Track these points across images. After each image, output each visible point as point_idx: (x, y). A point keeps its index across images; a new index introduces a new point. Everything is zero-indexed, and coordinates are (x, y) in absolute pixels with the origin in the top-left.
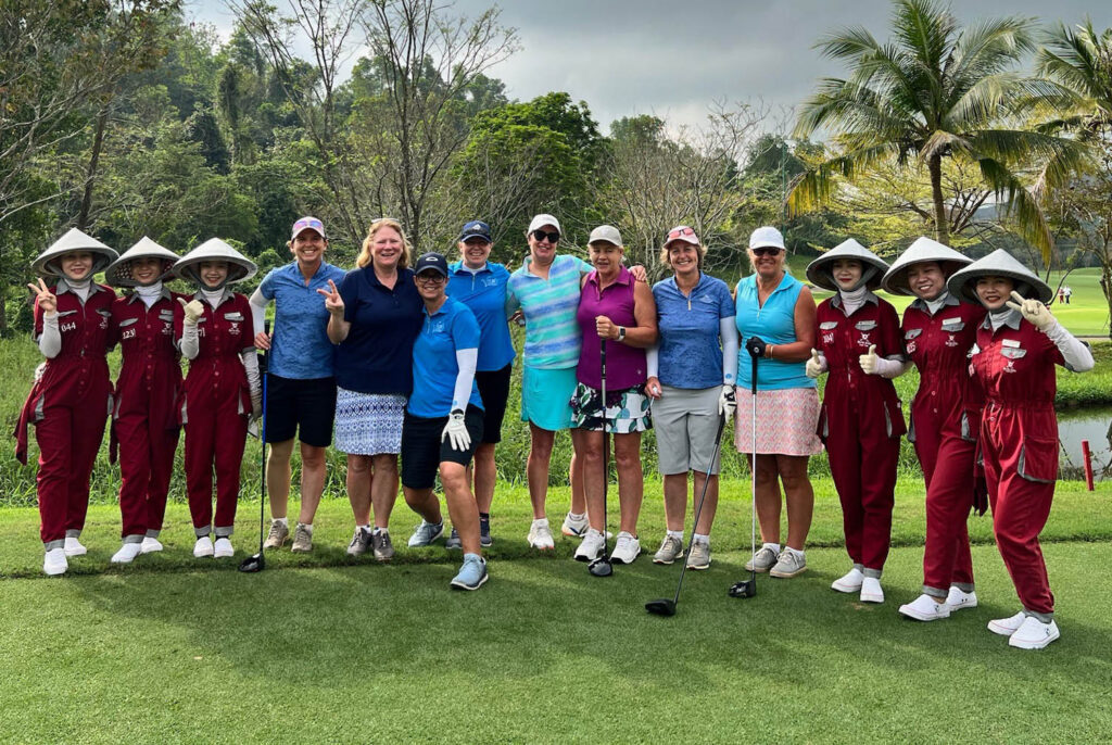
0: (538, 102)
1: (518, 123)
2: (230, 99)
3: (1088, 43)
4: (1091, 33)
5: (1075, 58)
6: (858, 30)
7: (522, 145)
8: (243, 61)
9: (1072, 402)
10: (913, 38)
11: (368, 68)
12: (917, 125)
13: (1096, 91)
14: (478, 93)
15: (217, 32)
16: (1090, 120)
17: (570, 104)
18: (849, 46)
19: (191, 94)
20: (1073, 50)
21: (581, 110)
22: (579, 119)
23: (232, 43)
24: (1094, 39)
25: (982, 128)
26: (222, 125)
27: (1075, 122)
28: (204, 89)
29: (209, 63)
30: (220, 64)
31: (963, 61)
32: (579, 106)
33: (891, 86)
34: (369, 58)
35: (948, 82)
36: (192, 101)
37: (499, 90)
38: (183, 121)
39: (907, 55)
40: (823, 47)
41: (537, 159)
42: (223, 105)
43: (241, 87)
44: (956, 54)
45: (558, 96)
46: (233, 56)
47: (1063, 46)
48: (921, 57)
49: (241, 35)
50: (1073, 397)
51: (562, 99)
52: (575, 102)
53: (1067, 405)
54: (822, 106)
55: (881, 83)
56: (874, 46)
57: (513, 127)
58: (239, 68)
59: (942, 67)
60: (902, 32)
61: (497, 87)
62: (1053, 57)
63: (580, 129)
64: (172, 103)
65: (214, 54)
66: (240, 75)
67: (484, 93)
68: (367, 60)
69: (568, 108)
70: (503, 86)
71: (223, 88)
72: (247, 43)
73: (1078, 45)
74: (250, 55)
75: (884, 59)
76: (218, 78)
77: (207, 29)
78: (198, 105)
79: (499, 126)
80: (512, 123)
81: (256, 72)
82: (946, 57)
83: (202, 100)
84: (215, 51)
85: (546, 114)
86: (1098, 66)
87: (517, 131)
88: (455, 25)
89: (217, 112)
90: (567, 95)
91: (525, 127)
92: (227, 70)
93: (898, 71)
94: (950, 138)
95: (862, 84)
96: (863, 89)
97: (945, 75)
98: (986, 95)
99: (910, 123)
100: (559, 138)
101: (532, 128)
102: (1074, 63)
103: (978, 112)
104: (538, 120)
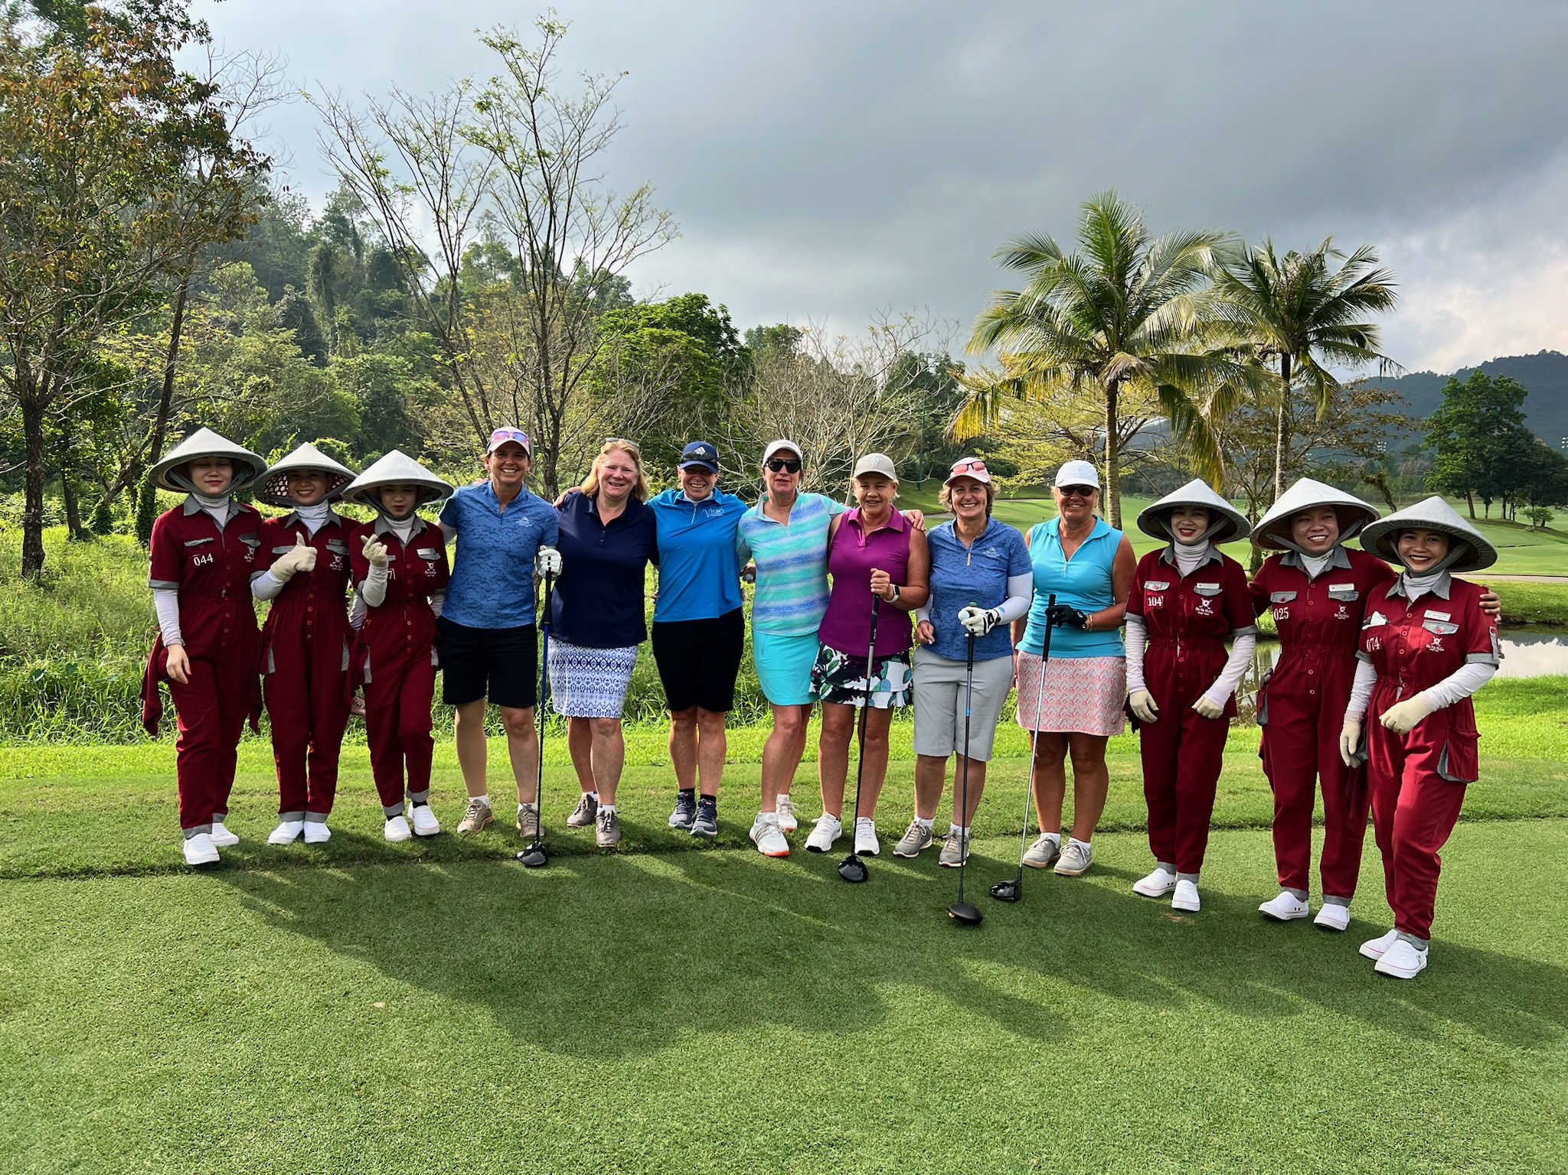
0: (674, 304)
1: (652, 326)
2: (325, 283)
3: (1268, 264)
4: (1271, 254)
5: (1253, 280)
6: (1042, 237)
7: (655, 351)
8: (337, 239)
10: (1101, 249)
11: (480, 256)
12: (1097, 346)
13: (1272, 317)
14: (602, 292)
15: (308, 206)
17: (709, 308)
18: (1030, 256)
19: (281, 275)
20: (1252, 273)
21: (720, 315)
22: (719, 326)
23: (326, 219)
24: (1274, 262)
25: (1167, 352)
26: (317, 313)
27: (1246, 350)
28: (295, 270)
29: (300, 240)
30: (312, 242)
32: (718, 310)
33: (1071, 302)
34: (481, 244)
35: (1132, 299)
36: (282, 284)
37: (624, 289)
38: (273, 305)
39: (1094, 268)
40: (1002, 258)
41: (672, 368)
42: (318, 289)
43: (337, 269)
44: (1144, 272)
45: (696, 297)
46: (327, 234)
47: (1243, 267)
48: (1108, 271)
49: (336, 210)
51: (700, 301)
52: (714, 304)
54: (1000, 321)
55: (1060, 299)
56: (1058, 256)
57: (648, 330)
58: (335, 248)
59: (1129, 282)
60: (1088, 241)
61: (623, 286)
62: (1231, 279)
63: (718, 335)
64: (259, 284)
65: (305, 231)
66: (336, 255)
67: (608, 291)
68: (478, 246)
69: (706, 313)
70: (629, 283)
71: (317, 271)
72: (343, 220)
73: (1257, 266)
74: (346, 234)
75: (1070, 273)
76: (312, 259)
77: (297, 201)
78: (288, 288)
79: (631, 328)
80: (645, 325)
81: (353, 254)
82: (1135, 271)
83: (293, 282)
84: (306, 227)
85: (682, 317)
86: (1275, 290)
87: (651, 334)
88: (601, 204)
89: (311, 297)
90: (705, 297)
91: (659, 331)
92: (322, 249)
93: (1081, 284)
94: (1134, 362)
95: (1039, 298)
96: (1040, 303)
97: (1131, 292)
98: (1177, 315)
99: (1090, 343)
100: (697, 345)
101: (668, 332)
102: (1250, 286)
103: (1166, 334)
104: (674, 323)
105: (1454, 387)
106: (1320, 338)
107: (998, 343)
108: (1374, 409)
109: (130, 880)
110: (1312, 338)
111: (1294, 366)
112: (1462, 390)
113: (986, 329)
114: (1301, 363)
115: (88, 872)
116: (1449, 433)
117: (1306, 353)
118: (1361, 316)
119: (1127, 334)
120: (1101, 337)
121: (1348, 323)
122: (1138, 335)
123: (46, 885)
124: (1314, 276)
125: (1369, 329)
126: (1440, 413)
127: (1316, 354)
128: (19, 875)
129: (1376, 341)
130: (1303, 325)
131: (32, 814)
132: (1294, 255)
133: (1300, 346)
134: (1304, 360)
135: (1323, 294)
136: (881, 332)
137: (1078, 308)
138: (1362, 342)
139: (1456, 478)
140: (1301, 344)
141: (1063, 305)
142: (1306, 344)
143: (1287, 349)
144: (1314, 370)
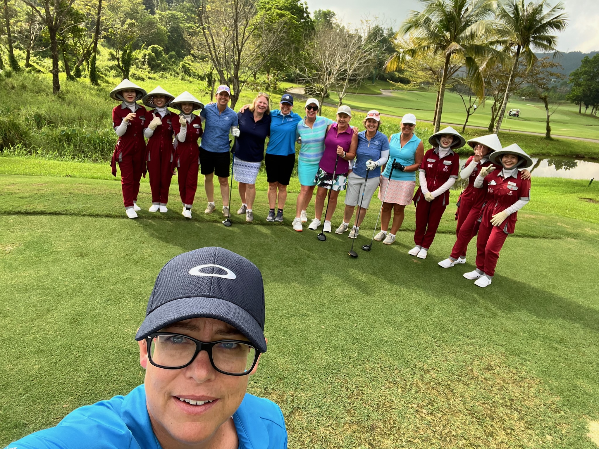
1: (278, 9)
3: (521, 6)
4: (523, 3)
5: (513, 13)
7: (278, 20)
13: (517, 30)
20: (514, 9)
21: (304, 6)
22: (303, 11)
24: (523, 6)
25: (472, 43)
27: (505, 42)
32: (304, 4)
39: (450, 5)
41: (284, 27)
47: (510, 7)
48: (455, 7)
57: (276, 10)
62: (505, 11)
69: (299, 4)
73: (516, 6)
79: (269, 9)
80: (275, 8)
82: (466, 8)
85: (289, 5)
86: (521, 18)
87: (277, 12)
91: (280, 11)
94: (458, 47)
95: (427, 16)
96: (427, 18)
97: (463, 17)
98: (478, 29)
99: (443, 37)
100: (294, 18)
101: (283, 12)
102: (512, 16)
103: (472, 36)
104: (286, 8)
105: (586, 60)
106: (534, 40)
107: (408, 33)
108: (549, 69)
109: (111, 219)
110: (531, 39)
111: (522, 50)
112: (589, 61)
113: (404, 28)
114: (525, 49)
115: (98, 215)
116: (580, 78)
117: (528, 45)
118: (551, 32)
119: (458, 34)
120: (448, 34)
121: (546, 35)
122: (463, 35)
123: (86, 218)
124: (538, 13)
125: (555, 38)
126: (578, 70)
127: (531, 46)
128: (78, 215)
129: (556, 43)
130: (529, 34)
131: (78, 194)
132: (532, 3)
133: (525, 42)
134: (526, 48)
135: (540, 22)
136: (365, 22)
137: (441, 21)
138: (550, 43)
139: (578, 97)
140: (526, 42)
141: (436, 19)
142: (529, 42)
143: (520, 43)
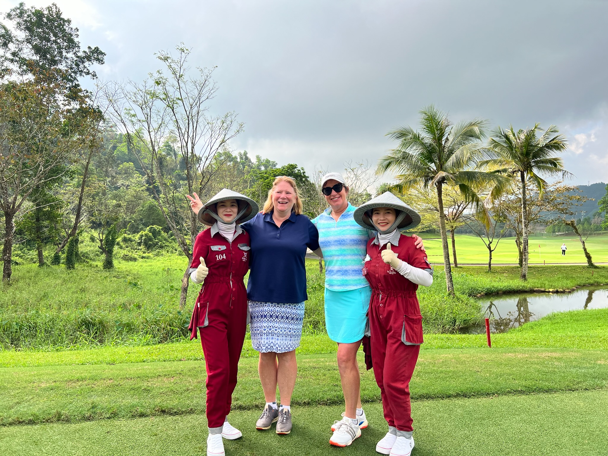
3: (511, 137)
4: (512, 132)
5: (505, 142)
6: (406, 127)
9: (500, 292)
10: (430, 129)
12: (432, 169)
13: (514, 157)
16: (511, 170)
17: (297, 169)
18: (402, 134)
20: (504, 139)
24: (514, 135)
25: (461, 170)
27: (505, 171)
31: (453, 141)
33: (418, 152)
35: (446, 150)
44: (449, 138)
47: (500, 137)
48: (434, 139)
50: (500, 290)
52: (299, 168)
53: (498, 293)
54: (388, 161)
55: (413, 150)
56: (412, 133)
59: (443, 143)
60: (424, 127)
62: (495, 142)
69: (297, 171)
73: (507, 137)
82: (445, 138)
86: (515, 146)
93: (422, 144)
97: (444, 147)
98: (462, 154)
102: (504, 145)
106: (537, 164)
107: (389, 170)
110: (533, 164)
111: (527, 177)
114: (529, 175)
117: (531, 171)
118: (552, 154)
119: (443, 164)
120: (433, 166)
121: (548, 158)
122: (448, 164)
124: (531, 139)
125: (558, 160)
127: (535, 171)
129: (561, 164)
130: (528, 159)
132: (522, 131)
133: (528, 167)
134: (531, 174)
135: (536, 146)
138: (555, 165)
142: (531, 167)
143: (521, 169)
144: (536, 178)
